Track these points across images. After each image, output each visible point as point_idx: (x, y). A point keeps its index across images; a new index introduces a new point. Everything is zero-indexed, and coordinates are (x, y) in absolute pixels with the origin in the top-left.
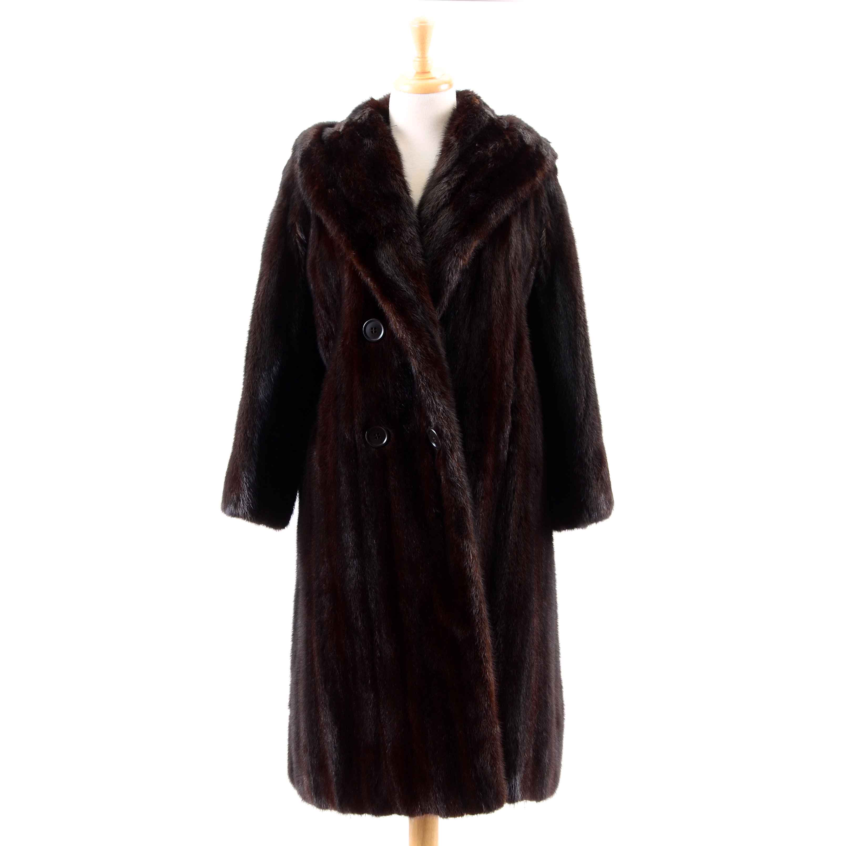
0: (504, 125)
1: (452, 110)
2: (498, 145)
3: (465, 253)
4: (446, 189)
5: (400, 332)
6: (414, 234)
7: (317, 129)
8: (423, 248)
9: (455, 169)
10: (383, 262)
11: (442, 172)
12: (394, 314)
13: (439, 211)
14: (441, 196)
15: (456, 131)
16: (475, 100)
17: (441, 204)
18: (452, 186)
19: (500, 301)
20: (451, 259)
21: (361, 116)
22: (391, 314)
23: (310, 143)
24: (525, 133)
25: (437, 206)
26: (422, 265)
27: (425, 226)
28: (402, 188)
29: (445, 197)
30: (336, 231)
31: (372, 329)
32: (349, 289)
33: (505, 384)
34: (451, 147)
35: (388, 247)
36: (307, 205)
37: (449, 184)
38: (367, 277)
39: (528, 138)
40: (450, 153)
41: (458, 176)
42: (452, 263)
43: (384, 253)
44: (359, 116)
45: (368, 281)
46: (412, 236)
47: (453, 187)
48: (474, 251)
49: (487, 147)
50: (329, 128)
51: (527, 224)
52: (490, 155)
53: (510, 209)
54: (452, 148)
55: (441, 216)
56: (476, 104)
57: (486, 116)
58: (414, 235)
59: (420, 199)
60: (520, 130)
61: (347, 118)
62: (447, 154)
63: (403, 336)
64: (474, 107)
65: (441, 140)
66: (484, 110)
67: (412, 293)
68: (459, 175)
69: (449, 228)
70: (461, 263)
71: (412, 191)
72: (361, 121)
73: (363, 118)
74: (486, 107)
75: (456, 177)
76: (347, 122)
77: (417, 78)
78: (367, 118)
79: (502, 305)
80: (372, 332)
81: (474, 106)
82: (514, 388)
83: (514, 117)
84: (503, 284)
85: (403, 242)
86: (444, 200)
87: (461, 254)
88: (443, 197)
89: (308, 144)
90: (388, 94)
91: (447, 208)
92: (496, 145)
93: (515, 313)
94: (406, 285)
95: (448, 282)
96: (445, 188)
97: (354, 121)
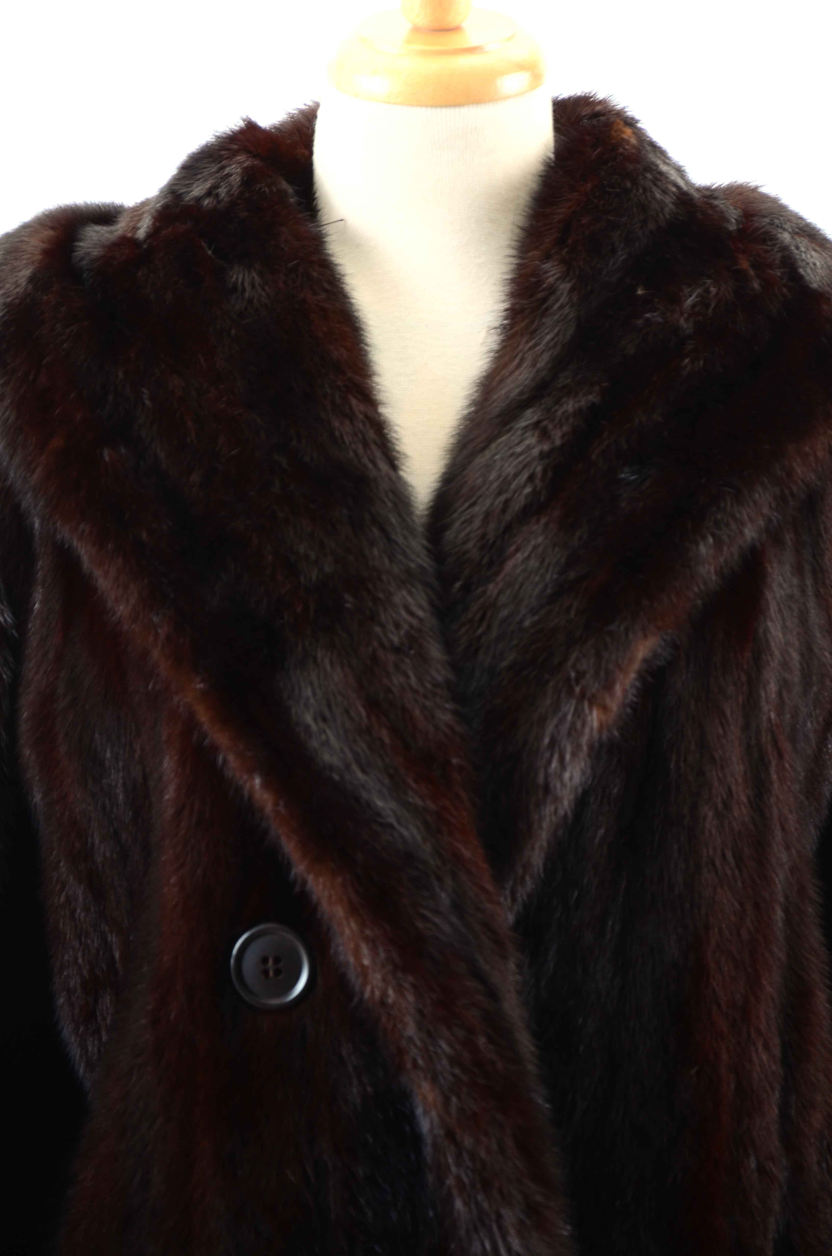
0: (728, 221)
1: (541, 168)
2: (713, 290)
3: (609, 686)
4: (535, 452)
5: (376, 978)
6: (420, 613)
7: (52, 228)
8: (454, 666)
9: (565, 379)
10: (308, 718)
11: (517, 391)
12: (353, 910)
13: (508, 530)
14: (516, 475)
15: (561, 242)
16: (623, 132)
17: (517, 505)
18: (553, 442)
19: (729, 855)
20: (556, 706)
21: (216, 187)
22: (339, 912)
23: (32, 279)
24: (803, 249)
25: (504, 511)
26: (451, 728)
27: (458, 585)
28: (373, 447)
29: (531, 478)
30: (132, 601)
31: (265, 960)
32: (179, 813)
33: (753, 1165)
34: (545, 300)
35: (327, 661)
36: (24, 504)
37: (545, 435)
38: (251, 771)
39: (815, 264)
40: (544, 320)
41: (577, 405)
42: (562, 720)
43: (311, 683)
44: (208, 185)
45: (253, 787)
46: (415, 622)
47: (558, 442)
48: (641, 676)
49: (676, 300)
50: (98, 228)
51: (814, 573)
52: (686, 325)
53: (762, 523)
54: (549, 302)
55: (517, 550)
56: (628, 142)
57: (667, 188)
58: (420, 620)
59: (436, 485)
60: (786, 237)
61: (162, 191)
62: (533, 322)
63: (384, 994)
64: (621, 154)
65: (504, 273)
66: (657, 166)
67: (415, 831)
68: (580, 401)
69: (549, 591)
70: (594, 718)
71: (404, 454)
72: (215, 202)
73: (222, 191)
74: (659, 155)
75: (570, 406)
76: (165, 207)
77: (419, 47)
78: (235, 191)
79: (737, 872)
80: (266, 972)
81: (621, 150)
82: (782, 1175)
83: (755, 190)
84: (742, 795)
85: (382, 645)
86: (528, 490)
87: (594, 687)
88: (525, 476)
89: (23, 282)
90: (310, 104)
91: (538, 521)
92: (707, 291)
93: (782, 899)
94: (393, 805)
95: (547, 789)
96: (529, 448)
97: (191, 203)
